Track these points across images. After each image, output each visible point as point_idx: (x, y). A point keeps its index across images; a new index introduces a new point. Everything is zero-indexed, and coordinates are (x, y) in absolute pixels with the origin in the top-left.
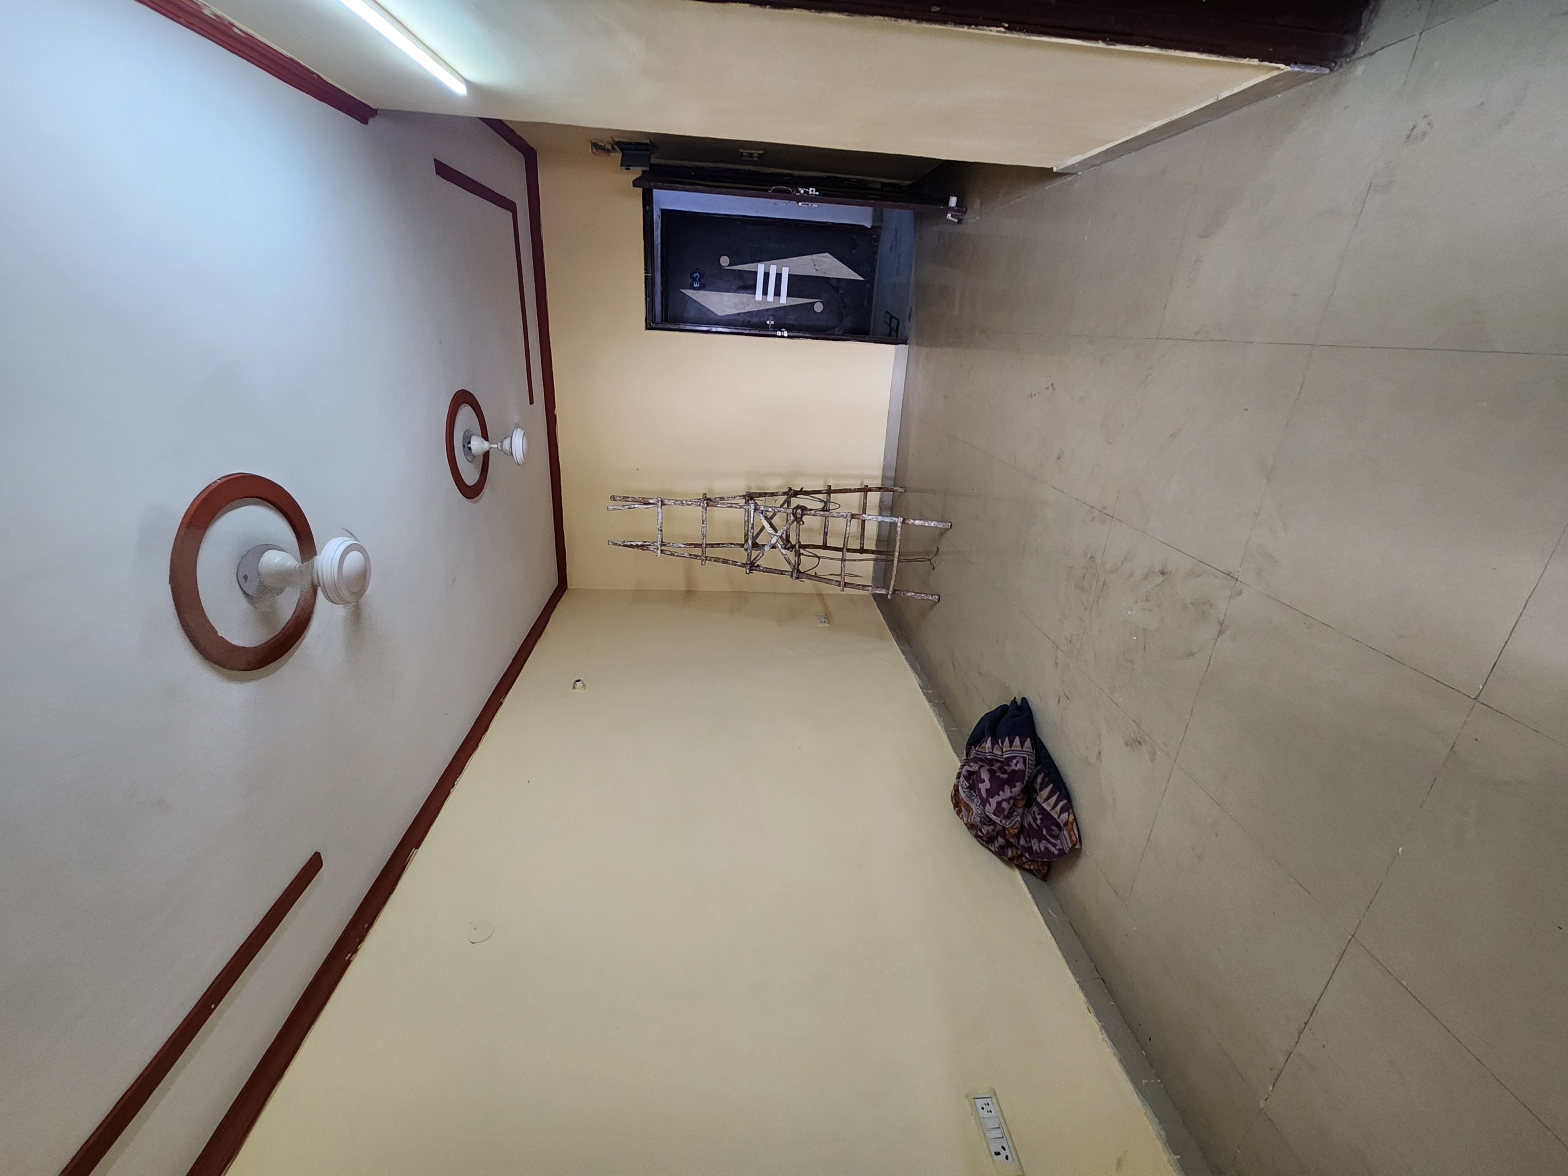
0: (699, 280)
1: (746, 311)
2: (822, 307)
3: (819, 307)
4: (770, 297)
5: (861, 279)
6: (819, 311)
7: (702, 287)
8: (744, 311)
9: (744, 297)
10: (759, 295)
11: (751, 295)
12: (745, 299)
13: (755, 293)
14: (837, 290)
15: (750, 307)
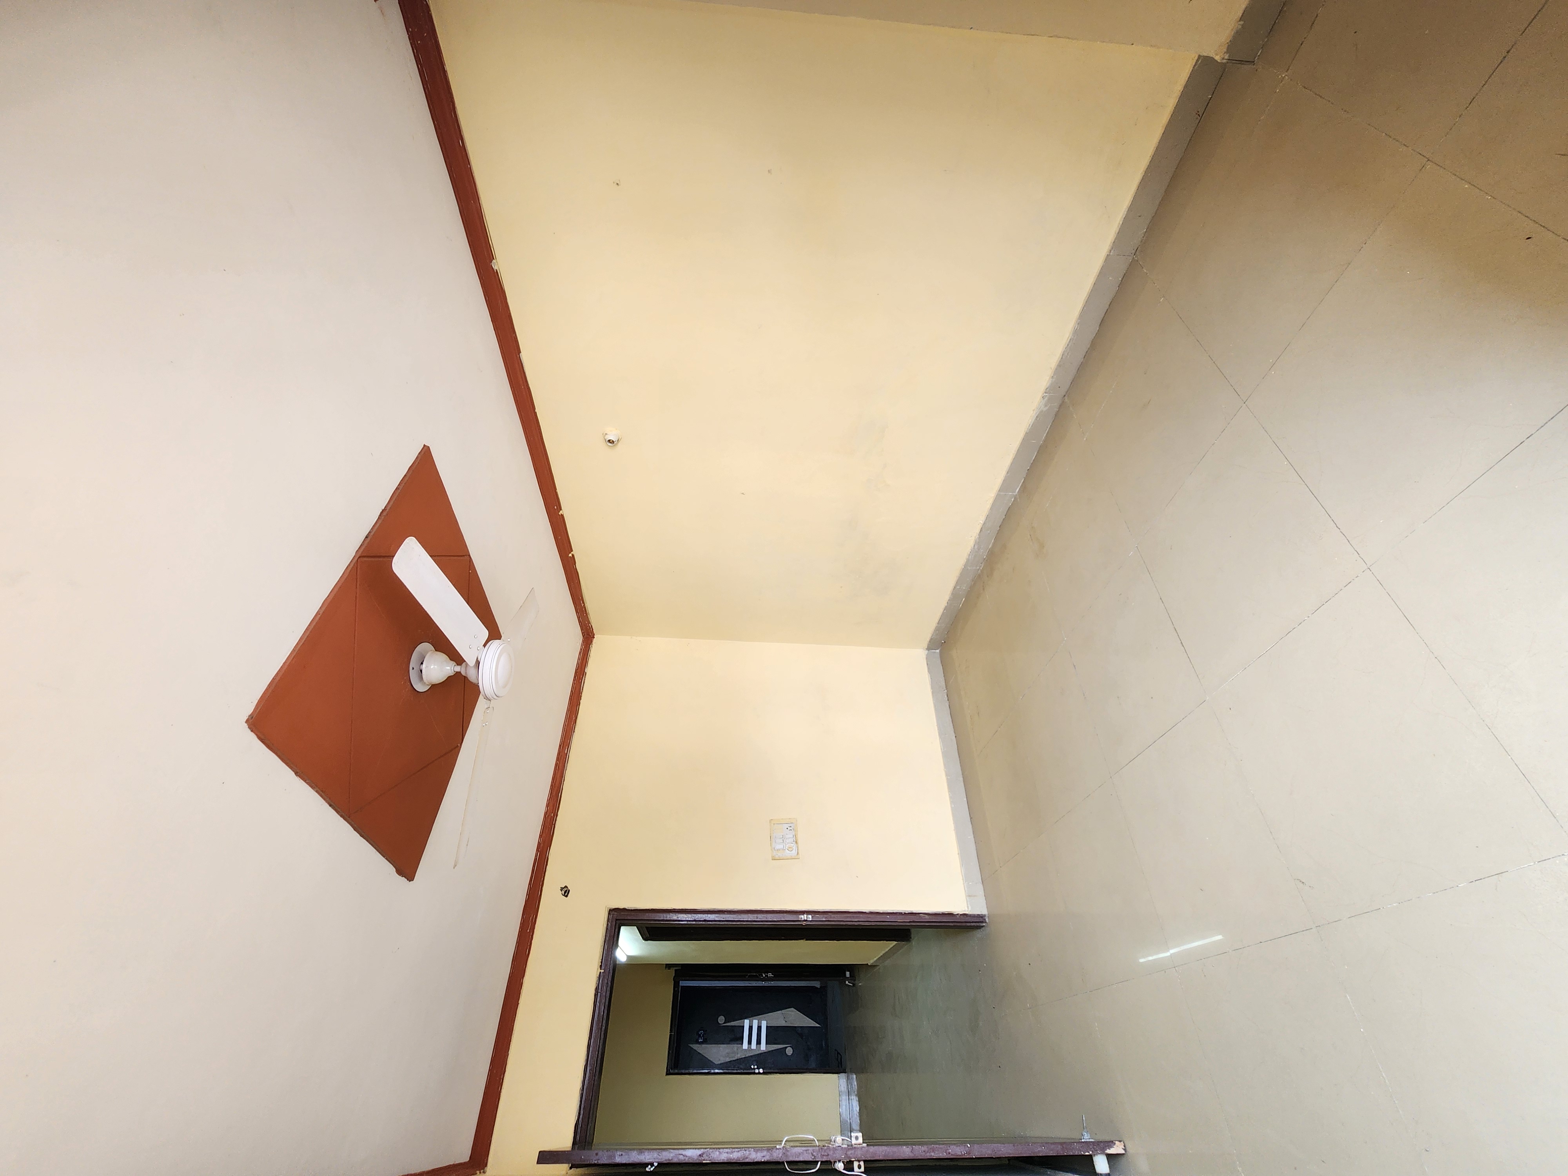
0: (703, 1036)
1: (736, 1059)
2: (792, 1051)
3: (789, 1051)
4: (754, 1045)
5: (819, 1026)
6: (790, 1054)
7: (705, 1042)
8: (734, 1059)
9: (735, 1046)
10: (745, 1045)
11: (739, 1045)
12: (735, 1049)
13: (742, 1044)
14: (801, 1035)
15: (739, 1055)
